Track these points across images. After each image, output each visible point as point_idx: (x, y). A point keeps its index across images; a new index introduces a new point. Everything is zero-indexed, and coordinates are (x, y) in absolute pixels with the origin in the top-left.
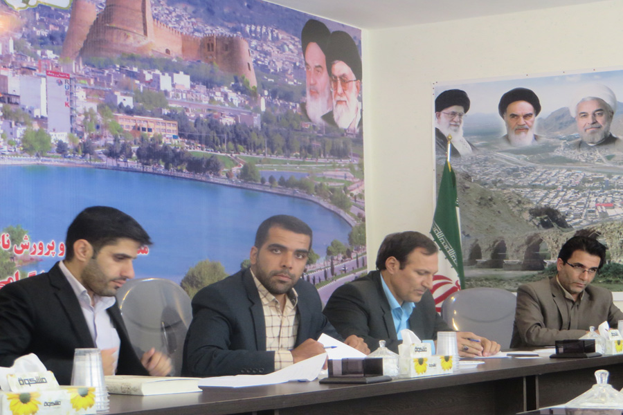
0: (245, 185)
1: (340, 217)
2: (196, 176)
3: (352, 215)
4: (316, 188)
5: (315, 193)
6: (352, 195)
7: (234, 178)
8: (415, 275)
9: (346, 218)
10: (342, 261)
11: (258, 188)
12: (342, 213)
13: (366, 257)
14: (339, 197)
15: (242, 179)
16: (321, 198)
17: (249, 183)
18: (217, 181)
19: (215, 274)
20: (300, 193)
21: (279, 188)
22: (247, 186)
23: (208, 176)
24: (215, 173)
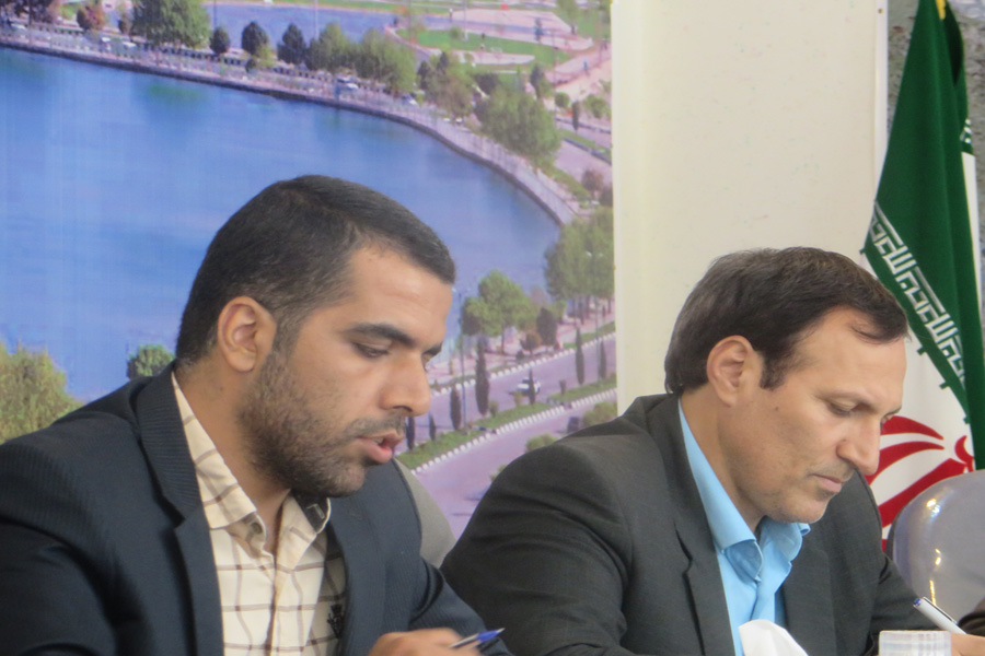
0: (149, 59)
1: (511, 180)
3: (564, 179)
4: (423, 71)
5: (421, 92)
6: (561, 101)
7: (109, 33)
8: (817, 412)
9: (538, 190)
10: (520, 357)
11: (198, 72)
12: (524, 171)
13: (613, 344)
14: (513, 108)
15: (140, 33)
16: (442, 111)
17: (165, 51)
18: (44, 40)
19: (27, 400)
20: (361, 92)
21: (282, 71)
22: (158, 62)
23: (9, 23)
24: (35, 10)
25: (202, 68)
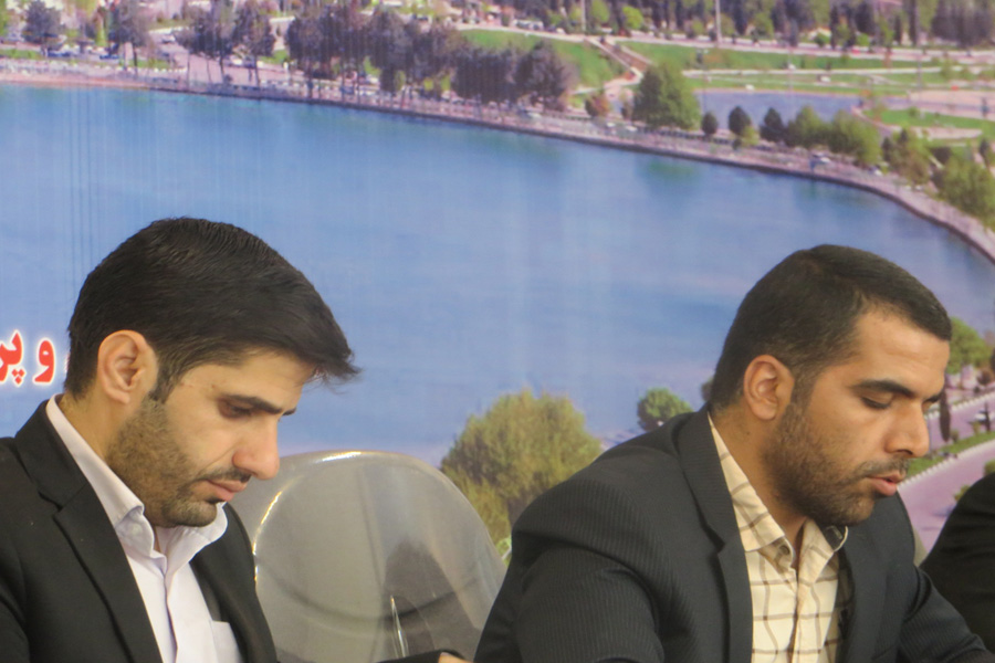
0: (649, 141)
1: (965, 238)
2: (485, 111)
4: (886, 146)
5: (885, 164)
7: (613, 119)
10: (977, 392)
11: (692, 151)
12: (975, 230)
14: (965, 176)
15: (640, 118)
16: (904, 180)
17: (663, 134)
18: (557, 126)
19: (551, 438)
20: (833, 165)
21: (764, 148)
22: (657, 143)
23: (526, 112)
24: (548, 100)
25: (695, 147)
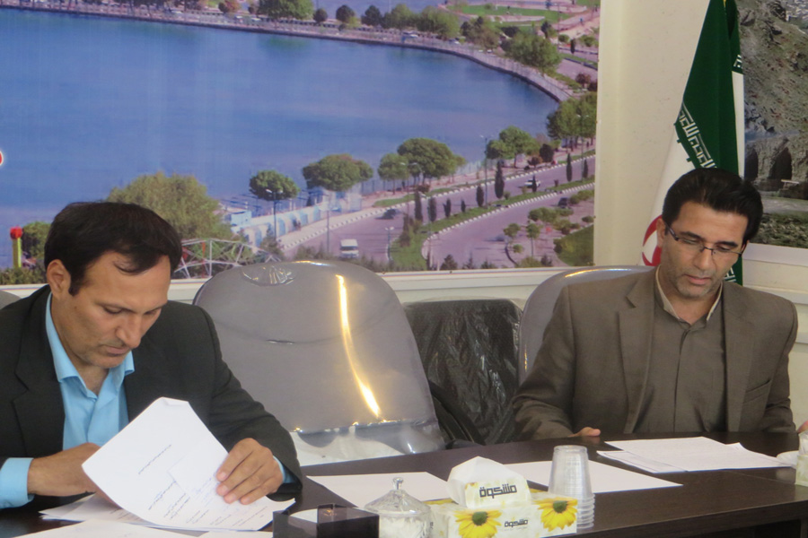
0: (270, 26)
1: (525, 80)
2: (137, 10)
3: (562, 78)
4: (465, 27)
5: (464, 37)
6: (562, 39)
7: (241, 14)
9: (544, 85)
10: (527, 169)
11: (304, 32)
12: (534, 75)
13: (594, 160)
14: (529, 43)
15: (264, 13)
16: (477, 46)
17: (282, 22)
18: (195, 18)
19: (179, 200)
20: (420, 38)
21: (364, 29)
22: (276, 27)
23: (170, 10)
24: (189, 3)
25: (307, 30)
